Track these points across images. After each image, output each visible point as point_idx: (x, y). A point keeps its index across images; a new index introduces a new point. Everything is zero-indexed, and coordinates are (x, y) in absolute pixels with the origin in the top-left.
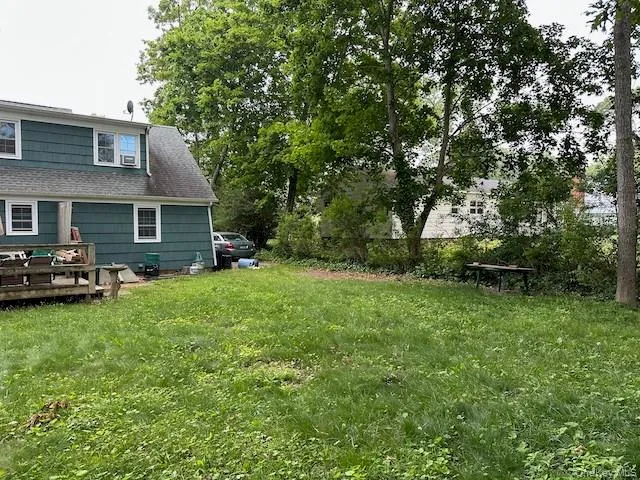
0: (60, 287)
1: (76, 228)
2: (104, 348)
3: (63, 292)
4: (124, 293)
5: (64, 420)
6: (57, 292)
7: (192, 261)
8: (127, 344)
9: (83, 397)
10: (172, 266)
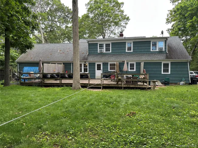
0: (139, 85)
1: (145, 69)
2: (147, 102)
3: (140, 86)
4: (157, 89)
5: (134, 117)
6: (138, 86)
7: (181, 81)
8: (154, 102)
9: (139, 113)
10: (174, 82)
